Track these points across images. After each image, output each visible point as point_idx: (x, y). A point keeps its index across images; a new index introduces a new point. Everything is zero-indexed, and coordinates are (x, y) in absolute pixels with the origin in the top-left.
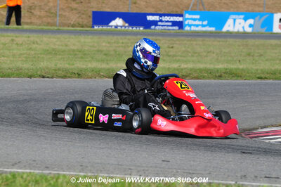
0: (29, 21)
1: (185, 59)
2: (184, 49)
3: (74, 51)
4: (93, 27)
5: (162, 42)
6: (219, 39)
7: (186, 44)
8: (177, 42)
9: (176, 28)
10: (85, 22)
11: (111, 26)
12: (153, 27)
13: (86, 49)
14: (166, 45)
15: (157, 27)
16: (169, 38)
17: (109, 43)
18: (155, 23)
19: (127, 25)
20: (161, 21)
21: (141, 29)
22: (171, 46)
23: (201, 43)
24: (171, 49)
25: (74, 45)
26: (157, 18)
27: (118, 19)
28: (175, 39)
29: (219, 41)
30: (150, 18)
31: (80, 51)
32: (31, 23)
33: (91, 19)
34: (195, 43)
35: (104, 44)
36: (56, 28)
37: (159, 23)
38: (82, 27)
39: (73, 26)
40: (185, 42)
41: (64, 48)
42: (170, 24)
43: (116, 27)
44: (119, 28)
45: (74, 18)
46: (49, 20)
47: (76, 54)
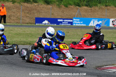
0: (9, 21)
1: (74, 37)
2: (73, 33)
3: (28, 34)
4: (36, 24)
5: (64, 30)
6: (87, 29)
7: (74, 31)
8: (70, 30)
9: (70, 24)
10: (32, 22)
11: (43, 24)
12: (60, 24)
13: (33, 33)
14: (66, 32)
15: (62, 24)
16: (67, 29)
17: (42, 30)
18: (61, 22)
19: (49, 23)
20: (64, 22)
21: (55, 25)
22: (68, 32)
23: (80, 31)
24: (68, 33)
25: (28, 31)
26: (62, 20)
27: (46, 21)
28: (69, 29)
29: (88, 30)
30: (59, 20)
31: (30, 34)
32: (10, 22)
33: (35, 21)
34: (78, 30)
35: (40, 31)
36: (20, 24)
37: (63, 23)
38: (31, 24)
39: (27, 24)
40: (74, 30)
41: (24, 33)
42: (67, 23)
43: (45, 24)
44: (46, 24)
45: (28, 20)
46: (18, 21)
47: (29, 35)
